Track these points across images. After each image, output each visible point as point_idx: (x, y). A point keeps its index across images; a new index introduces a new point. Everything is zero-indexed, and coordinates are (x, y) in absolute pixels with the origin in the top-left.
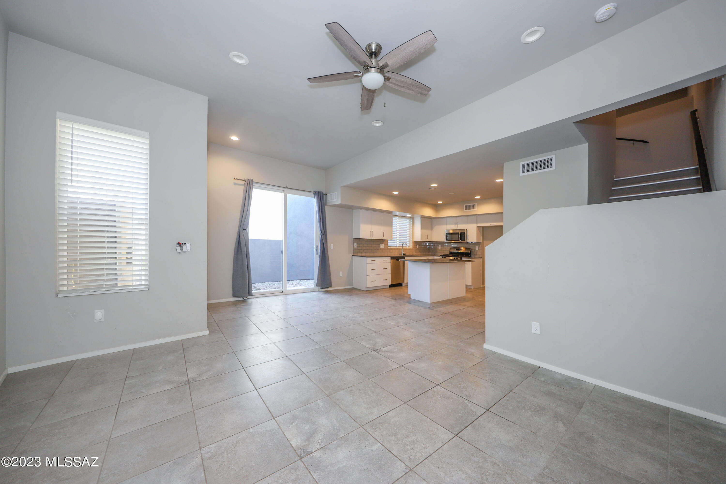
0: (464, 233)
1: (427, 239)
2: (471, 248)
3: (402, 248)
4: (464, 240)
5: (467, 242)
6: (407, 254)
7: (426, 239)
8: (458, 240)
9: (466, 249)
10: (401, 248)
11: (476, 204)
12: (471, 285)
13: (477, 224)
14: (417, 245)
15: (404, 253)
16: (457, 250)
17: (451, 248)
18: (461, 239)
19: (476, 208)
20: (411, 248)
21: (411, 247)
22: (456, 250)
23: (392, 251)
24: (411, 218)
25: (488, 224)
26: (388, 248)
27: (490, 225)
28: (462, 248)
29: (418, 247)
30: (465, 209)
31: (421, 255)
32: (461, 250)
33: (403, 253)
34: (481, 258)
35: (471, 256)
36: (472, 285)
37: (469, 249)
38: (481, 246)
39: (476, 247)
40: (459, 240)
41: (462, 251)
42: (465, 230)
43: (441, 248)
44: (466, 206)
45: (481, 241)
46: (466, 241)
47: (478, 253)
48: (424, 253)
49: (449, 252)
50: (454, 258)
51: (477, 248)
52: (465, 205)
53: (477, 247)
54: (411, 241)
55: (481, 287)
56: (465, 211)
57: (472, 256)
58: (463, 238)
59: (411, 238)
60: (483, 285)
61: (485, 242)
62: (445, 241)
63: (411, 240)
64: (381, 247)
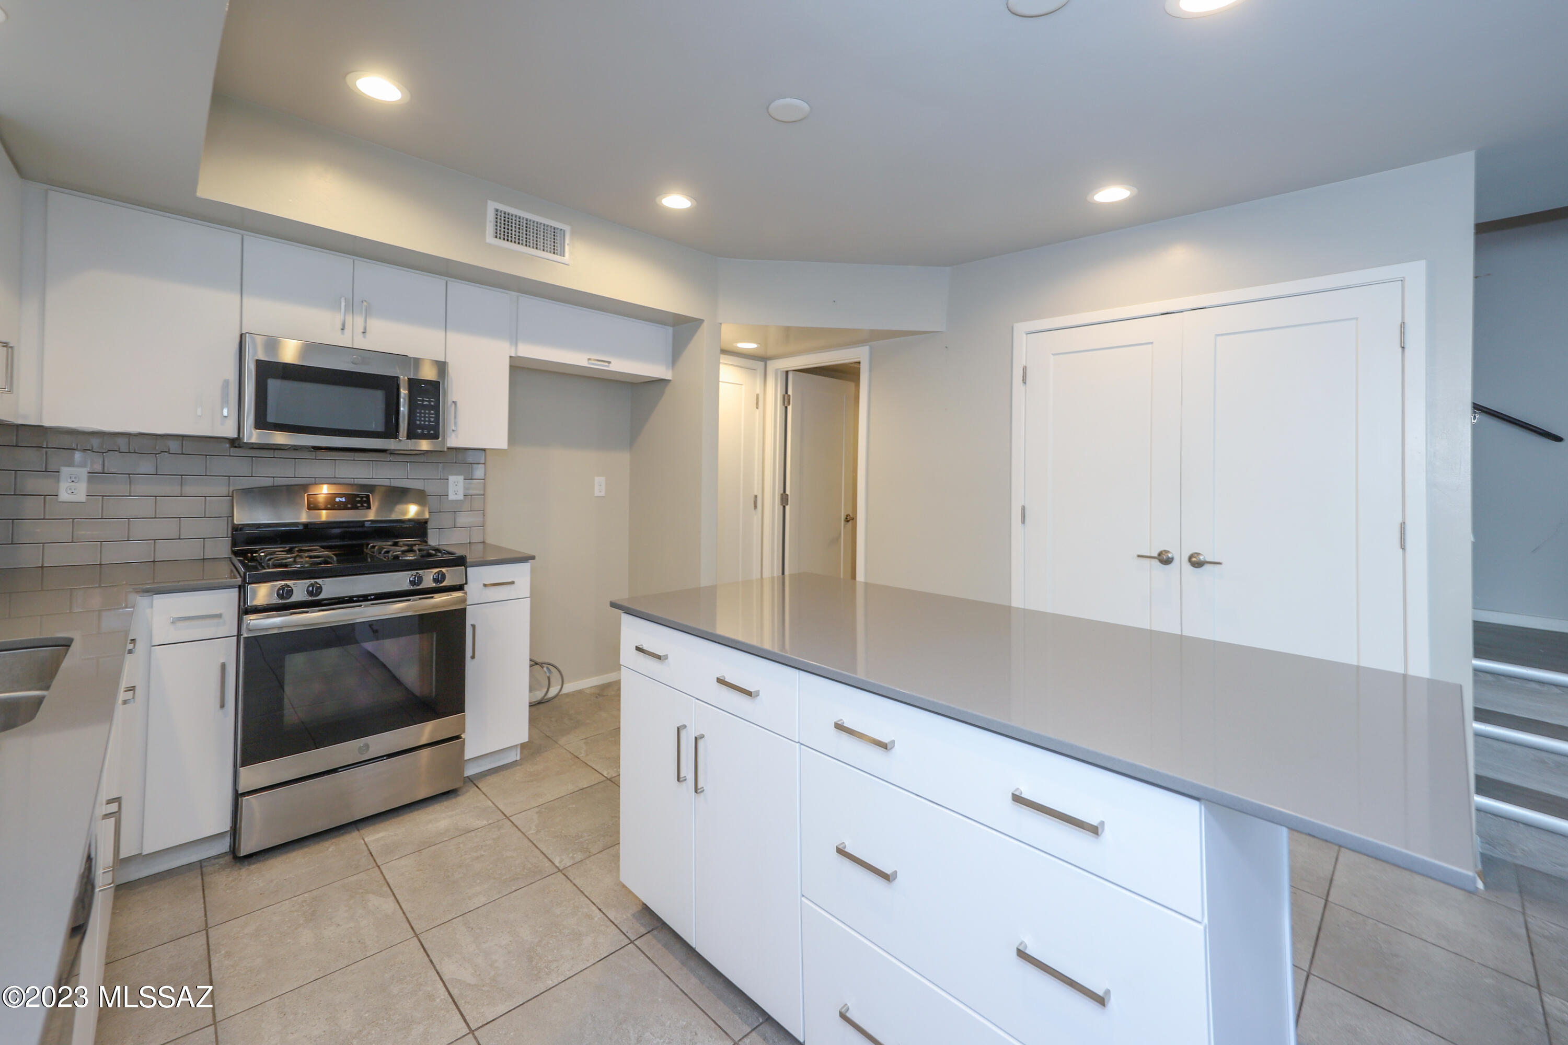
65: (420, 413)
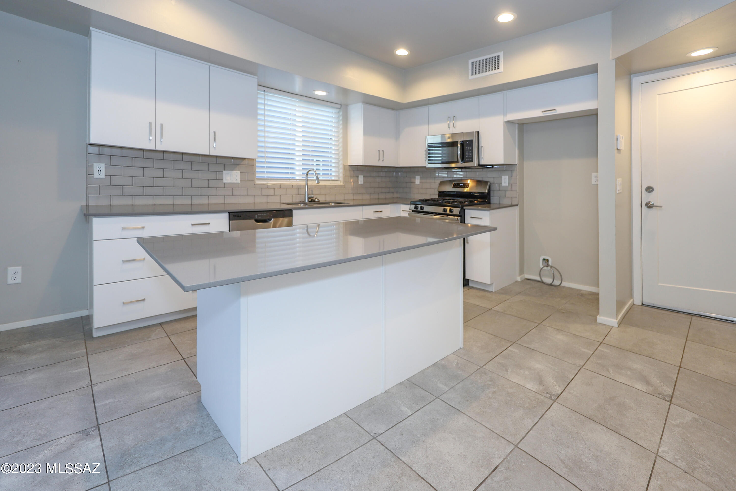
0: (471, 142)
1: (383, 160)
2: (491, 180)
3: (307, 184)
4: (472, 161)
5: (479, 165)
6: (322, 199)
7: (379, 160)
8: (456, 160)
9: (479, 182)
10: (304, 183)
11: (501, 54)
12: (489, 283)
13: (505, 114)
14: (358, 177)
15: (310, 196)
16: (457, 185)
17: (442, 183)
18: (463, 159)
19: (500, 67)
20: (342, 184)
21: (340, 181)
22: (453, 187)
23: (271, 192)
24: (339, 106)
25: (537, 113)
26: (257, 182)
27: (541, 115)
28: (469, 181)
29: (361, 180)
30: (470, 72)
31: (372, 203)
32: (466, 185)
33: (309, 198)
34: (517, 205)
35: (489, 202)
36: (492, 284)
37: (486, 182)
38: (515, 174)
39: (503, 177)
40: (457, 162)
41: (466, 190)
42: (473, 132)
43: (420, 183)
44: (474, 64)
45: (517, 163)
46: (475, 163)
47: (508, 194)
48: (381, 196)
49: (437, 193)
50: (445, 210)
51: (505, 181)
52: (470, 61)
53: (507, 177)
54: (341, 166)
55: (517, 281)
56: (470, 77)
57: (494, 200)
58: (467, 154)
59: (341, 158)
60: (522, 276)
61: (525, 164)
62: (425, 166)
63: (341, 162)
64: (225, 181)
65: (467, 153)
